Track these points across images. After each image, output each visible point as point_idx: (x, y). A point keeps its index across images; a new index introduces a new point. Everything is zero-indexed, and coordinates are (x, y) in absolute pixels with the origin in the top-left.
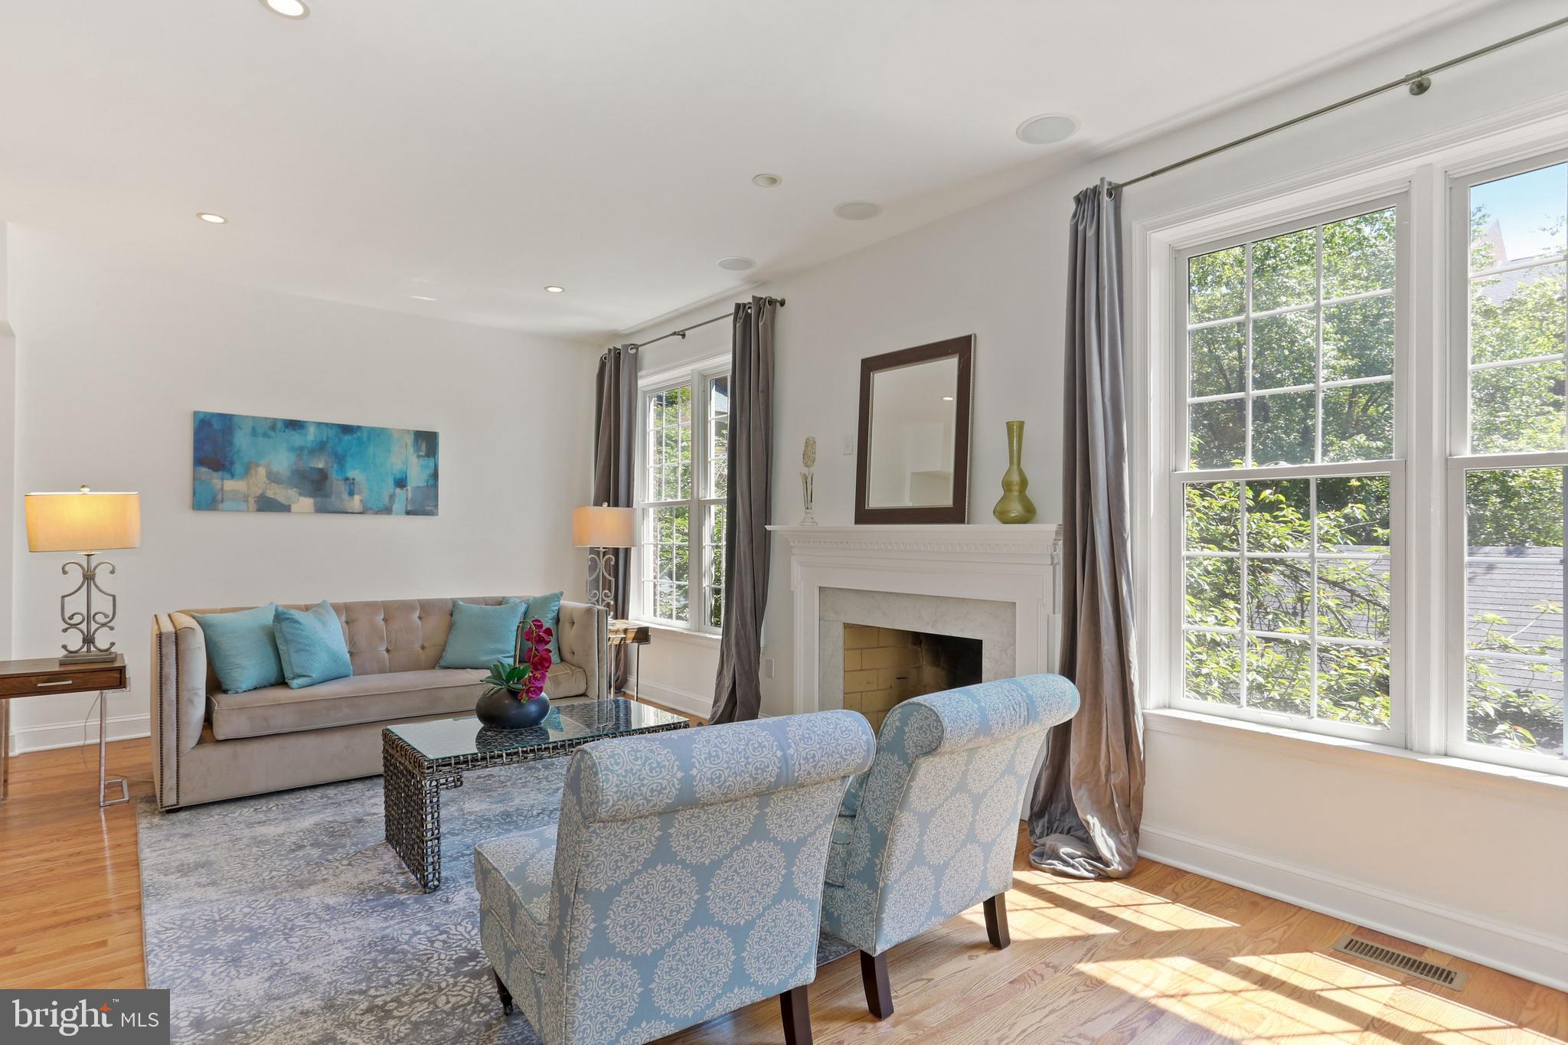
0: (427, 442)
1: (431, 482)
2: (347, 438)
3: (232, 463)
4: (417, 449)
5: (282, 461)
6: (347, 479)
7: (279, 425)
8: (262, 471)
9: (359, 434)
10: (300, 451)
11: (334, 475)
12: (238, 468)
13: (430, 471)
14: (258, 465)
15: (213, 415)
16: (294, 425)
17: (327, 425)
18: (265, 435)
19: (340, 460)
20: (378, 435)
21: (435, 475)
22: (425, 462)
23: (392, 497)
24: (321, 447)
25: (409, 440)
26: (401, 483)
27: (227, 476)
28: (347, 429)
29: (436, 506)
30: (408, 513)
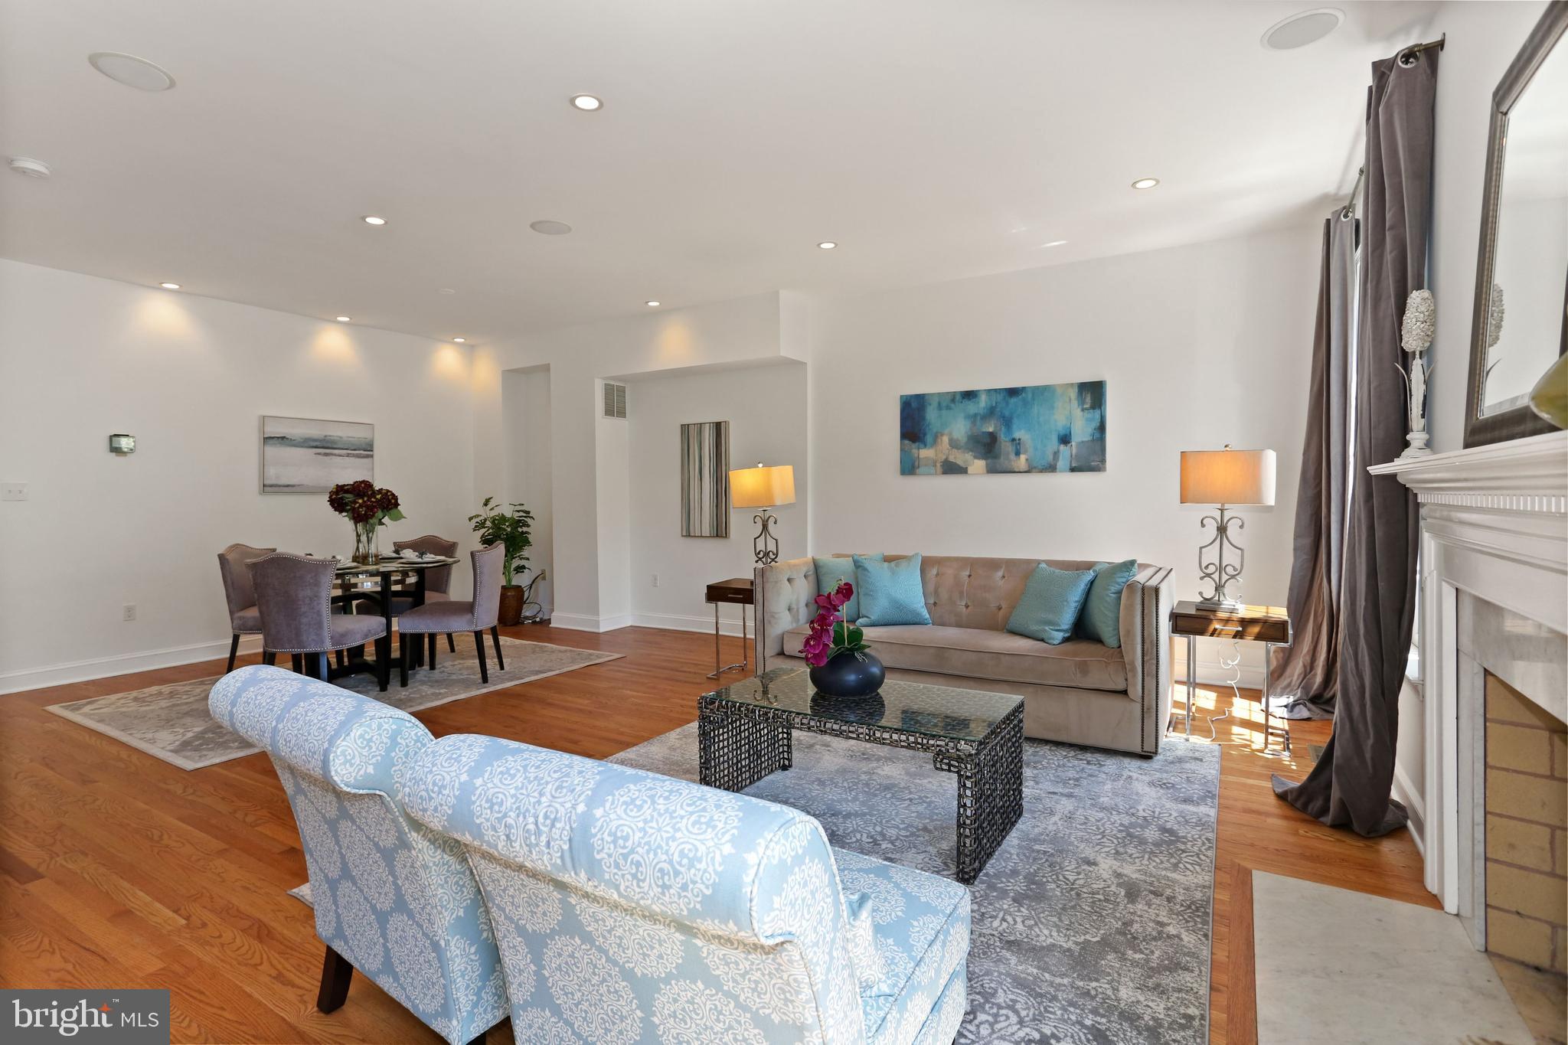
0: (1093, 393)
1: (1097, 435)
2: (1013, 400)
3: (925, 434)
4: (1082, 402)
5: (959, 428)
6: (1014, 440)
7: (958, 397)
8: (945, 439)
9: (1023, 395)
10: (973, 418)
11: (1003, 437)
12: (929, 438)
13: (1096, 424)
14: (942, 435)
15: (911, 396)
16: (969, 395)
17: (996, 390)
18: (948, 408)
19: (1007, 422)
20: (1043, 393)
21: (1102, 428)
22: (1089, 415)
23: (1056, 454)
24: (991, 412)
25: (1073, 393)
26: (1065, 440)
27: (922, 446)
28: (1013, 392)
29: (1103, 461)
30: (1073, 470)
